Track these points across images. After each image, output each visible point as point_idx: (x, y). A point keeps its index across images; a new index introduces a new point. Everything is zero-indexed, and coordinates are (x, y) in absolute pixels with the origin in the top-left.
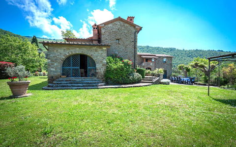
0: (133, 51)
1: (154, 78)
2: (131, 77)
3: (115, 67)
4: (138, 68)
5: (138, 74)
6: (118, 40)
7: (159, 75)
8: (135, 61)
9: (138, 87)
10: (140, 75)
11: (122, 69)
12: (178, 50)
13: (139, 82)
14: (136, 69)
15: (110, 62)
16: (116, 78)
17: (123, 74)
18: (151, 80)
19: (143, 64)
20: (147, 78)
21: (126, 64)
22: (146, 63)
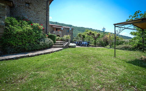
0: (45, 18)
1: (65, 43)
2: (41, 43)
3: (20, 30)
4: (50, 34)
5: (50, 39)
6: (29, 4)
7: (67, 41)
8: (47, 27)
9: (49, 53)
10: (52, 41)
11: (30, 33)
12: (73, 27)
13: (50, 47)
14: (48, 35)
15: (12, 24)
16: (21, 44)
17: (31, 40)
18: (62, 45)
19: (54, 32)
20: (57, 43)
21: (36, 29)
22: (56, 31)
